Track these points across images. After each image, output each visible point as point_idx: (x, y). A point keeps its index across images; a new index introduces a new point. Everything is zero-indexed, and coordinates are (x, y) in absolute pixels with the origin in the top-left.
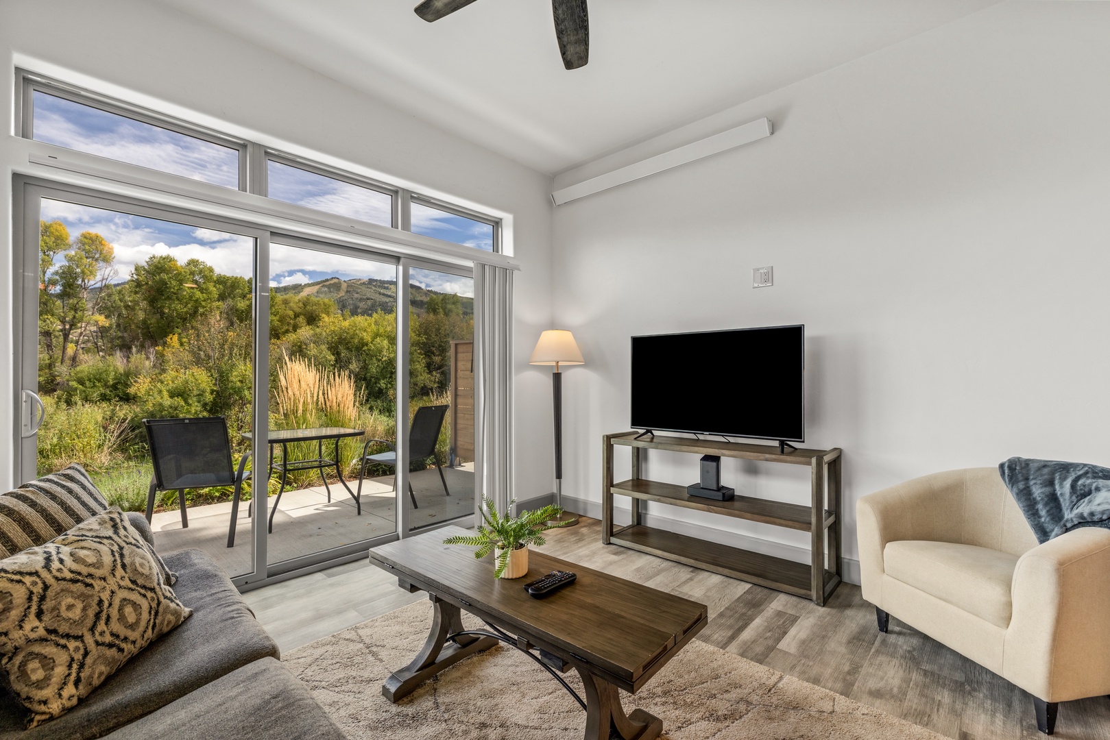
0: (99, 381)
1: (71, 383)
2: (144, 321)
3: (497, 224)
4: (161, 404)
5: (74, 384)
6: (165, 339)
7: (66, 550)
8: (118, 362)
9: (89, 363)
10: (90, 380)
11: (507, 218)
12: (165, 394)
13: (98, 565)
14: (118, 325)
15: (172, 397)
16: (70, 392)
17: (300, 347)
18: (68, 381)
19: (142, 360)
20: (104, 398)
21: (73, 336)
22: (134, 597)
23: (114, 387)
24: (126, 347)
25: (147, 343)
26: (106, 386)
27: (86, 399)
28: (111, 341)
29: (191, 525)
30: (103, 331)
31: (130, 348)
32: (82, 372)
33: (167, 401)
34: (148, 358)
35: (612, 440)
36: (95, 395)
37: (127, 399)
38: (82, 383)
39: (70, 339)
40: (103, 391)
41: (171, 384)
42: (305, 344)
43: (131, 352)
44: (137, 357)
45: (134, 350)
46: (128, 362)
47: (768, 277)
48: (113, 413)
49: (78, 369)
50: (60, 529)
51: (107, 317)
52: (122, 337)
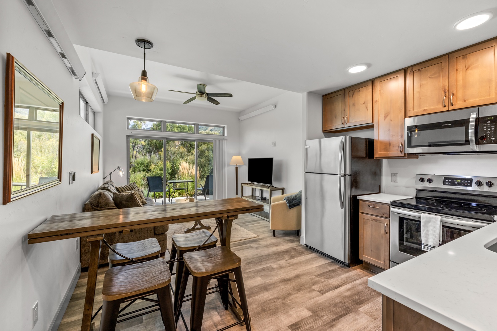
0: (143, 164)
1: (135, 165)
2: (155, 143)
3: (223, 127)
4: (157, 173)
5: (136, 165)
6: (161, 149)
7: (133, 191)
8: (148, 158)
9: (140, 158)
10: (140, 164)
11: (226, 126)
12: (158, 169)
13: (137, 193)
14: (148, 144)
15: (160, 170)
16: (134, 168)
17: (203, 152)
18: (134, 164)
19: (155, 157)
20: (144, 170)
21: (135, 148)
22: (140, 198)
23: (147, 166)
24: (150, 152)
25: (156, 151)
26: (145, 166)
27: (139, 171)
28: (146, 150)
29: (156, 201)
30: (144, 147)
31: (151, 153)
32: (138, 161)
33: (159, 172)
34: (156, 156)
35: (243, 185)
36: (141, 169)
37: (149, 170)
38: (138, 165)
39: (135, 149)
40: (144, 168)
41: (160, 167)
42: (205, 151)
43: (151, 154)
44: (153, 156)
45: (152, 153)
46: (151, 157)
47: (275, 144)
48: (145, 175)
49: (137, 160)
50: (133, 189)
51: (145, 141)
52: (149, 148)
